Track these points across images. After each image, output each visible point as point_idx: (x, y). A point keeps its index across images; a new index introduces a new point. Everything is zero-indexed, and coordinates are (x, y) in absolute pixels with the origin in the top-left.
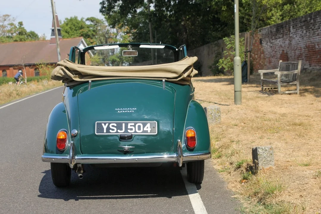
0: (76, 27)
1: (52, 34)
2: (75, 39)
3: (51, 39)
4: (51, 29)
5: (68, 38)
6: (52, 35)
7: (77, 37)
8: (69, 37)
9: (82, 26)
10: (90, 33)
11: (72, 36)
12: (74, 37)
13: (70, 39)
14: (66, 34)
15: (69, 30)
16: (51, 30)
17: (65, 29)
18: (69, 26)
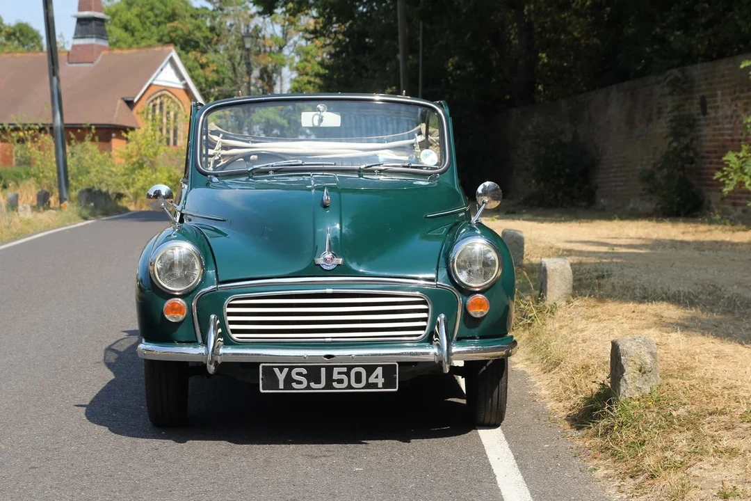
0: (156, 16)
1: (76, 34)
2: (150, 50)
3: (74, 47)
4: (75, 16)
5: (130, 47)
6: (76, 37)
7: (158, 46)
8: (134, 46)
9: (173, 10)
10: (198, 35)
11: (143, 44)
12: (150, 46)
13: (134, 51)
14: (125, 35)
15: (135, 23)
16: (75, 20)
17: (124, 20)
18: (135, 10)
